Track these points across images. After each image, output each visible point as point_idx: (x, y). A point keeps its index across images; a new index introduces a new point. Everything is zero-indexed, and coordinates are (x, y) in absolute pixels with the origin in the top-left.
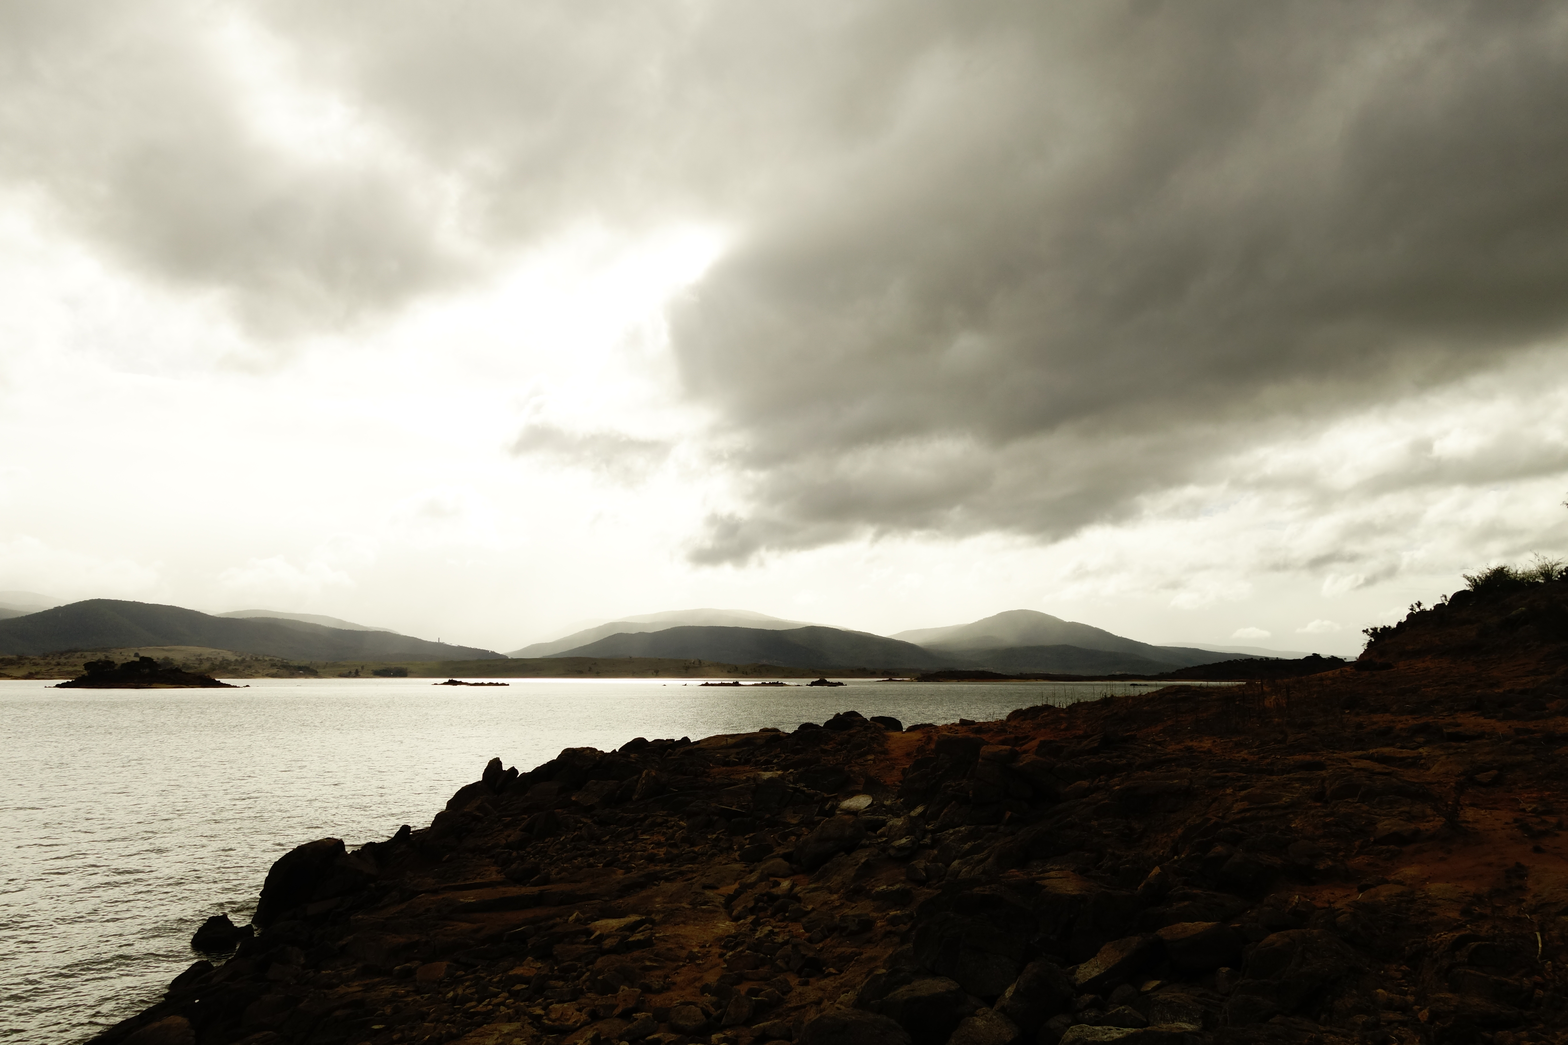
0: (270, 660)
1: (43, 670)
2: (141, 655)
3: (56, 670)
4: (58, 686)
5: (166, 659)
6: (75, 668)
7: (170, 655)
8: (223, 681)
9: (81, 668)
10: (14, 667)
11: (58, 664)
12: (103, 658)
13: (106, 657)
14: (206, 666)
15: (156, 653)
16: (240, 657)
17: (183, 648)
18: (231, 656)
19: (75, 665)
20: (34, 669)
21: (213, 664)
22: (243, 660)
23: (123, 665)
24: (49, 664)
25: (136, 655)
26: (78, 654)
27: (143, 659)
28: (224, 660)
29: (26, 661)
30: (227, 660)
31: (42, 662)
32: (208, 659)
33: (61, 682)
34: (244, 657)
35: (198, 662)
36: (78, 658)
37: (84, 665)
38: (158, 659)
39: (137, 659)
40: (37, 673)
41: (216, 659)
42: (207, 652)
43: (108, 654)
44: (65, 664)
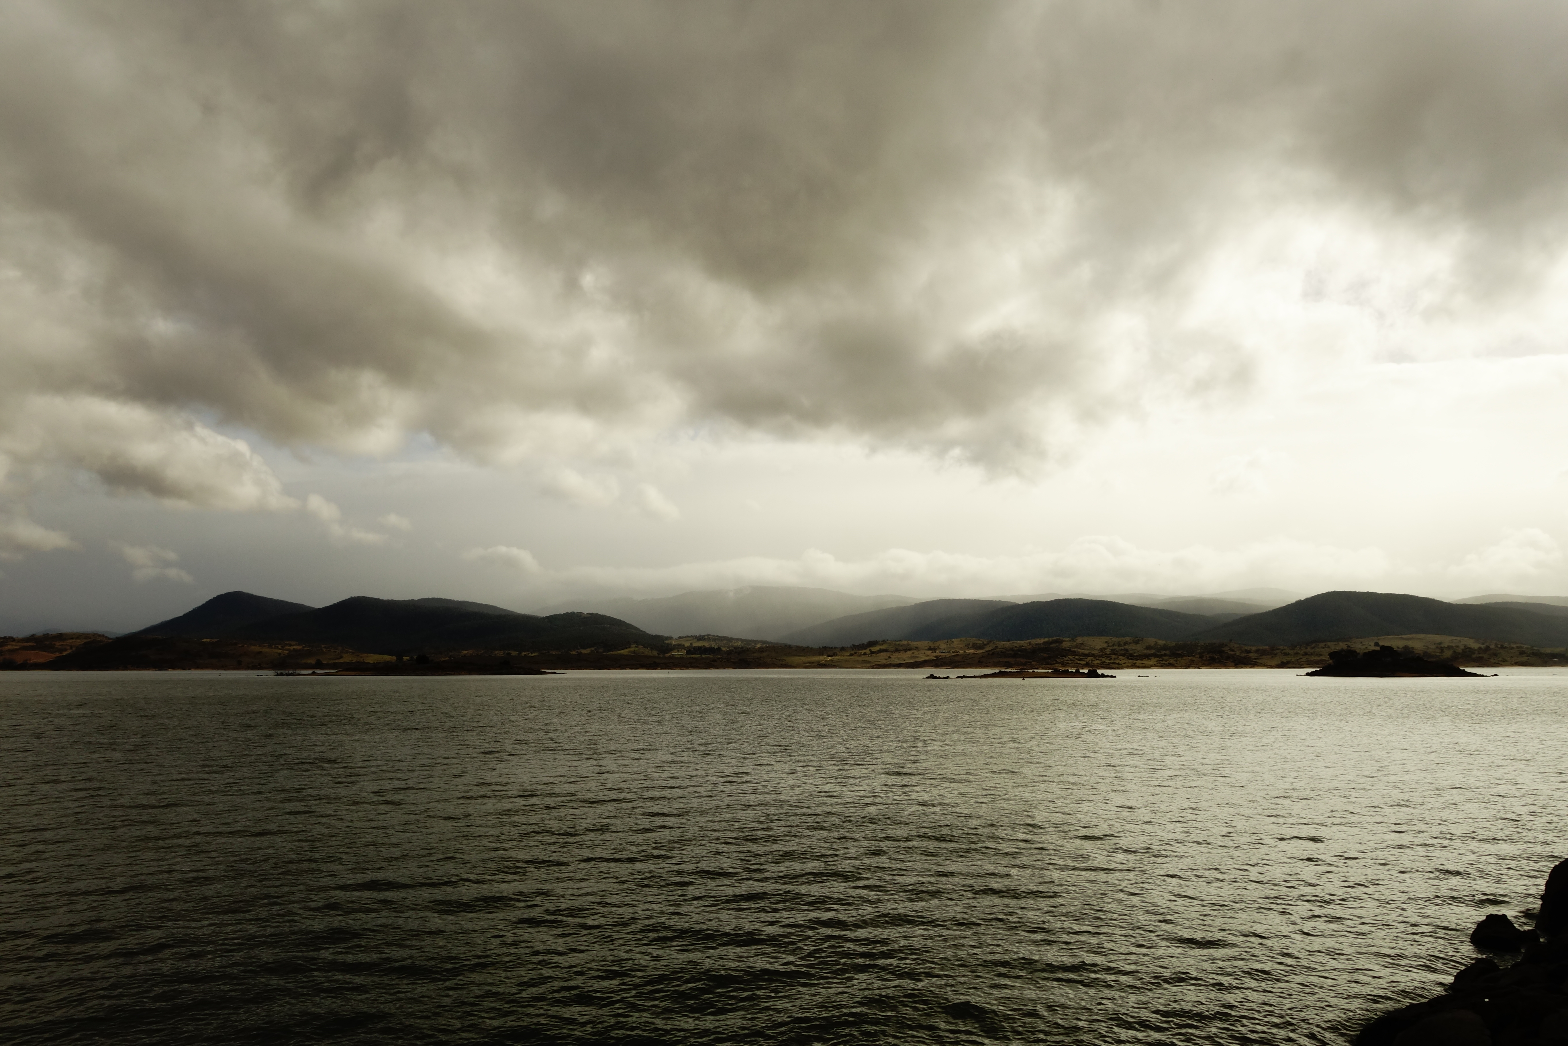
0: (1518, 647)
1: (1293, 659)
2: (1381, 644)
3: (1304, 659)
4: (1308, 674)
5: (1406, 647)
6: (1321, 658)
7: (1410, 644)
8: (1468, 670)
9: (1326, 657)
10: (1268, 657)
11: (1306, 654)
12: (1345, 647)
13: (1348, 646)
14: (1448, 654)
15: (1396, 642)
16: (1483, 644)
17: (1422, 636)
18: (1474, 645)
19: (1321, 655)
20: (1285, 659)
21: (1454, 652)
22: (1488, 648)
23: (1365, 654)
24: (1297, 654)
25: (1376, 644)
26: (1322, 645)
27: (1383, 648)
28: (1466, 647)
29: (1278, 651)
30: (1470, 648)
31: (1290, 652)
32: (1449, 647)
33: (1310, 670)
34: (1487, 644)
35: (1439, 651)
36: (1322, 648)
37: (1329, 654)
38: (1398, 648)
39: (1378, 648)
40: (1288, 662)
41: (1457, 647)
42: (1447, 640)
43: (1349, 644)
44: (1312, 654)
